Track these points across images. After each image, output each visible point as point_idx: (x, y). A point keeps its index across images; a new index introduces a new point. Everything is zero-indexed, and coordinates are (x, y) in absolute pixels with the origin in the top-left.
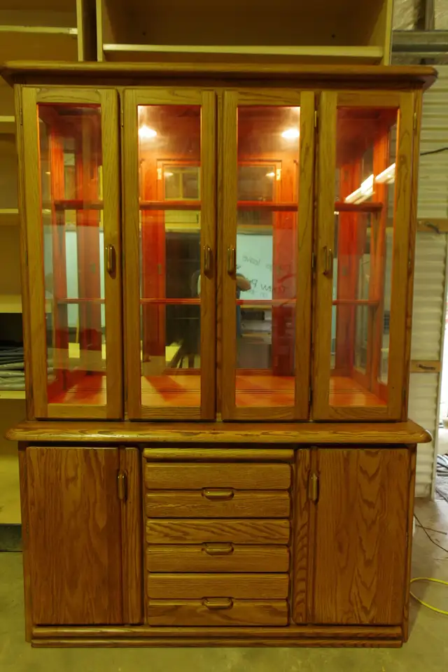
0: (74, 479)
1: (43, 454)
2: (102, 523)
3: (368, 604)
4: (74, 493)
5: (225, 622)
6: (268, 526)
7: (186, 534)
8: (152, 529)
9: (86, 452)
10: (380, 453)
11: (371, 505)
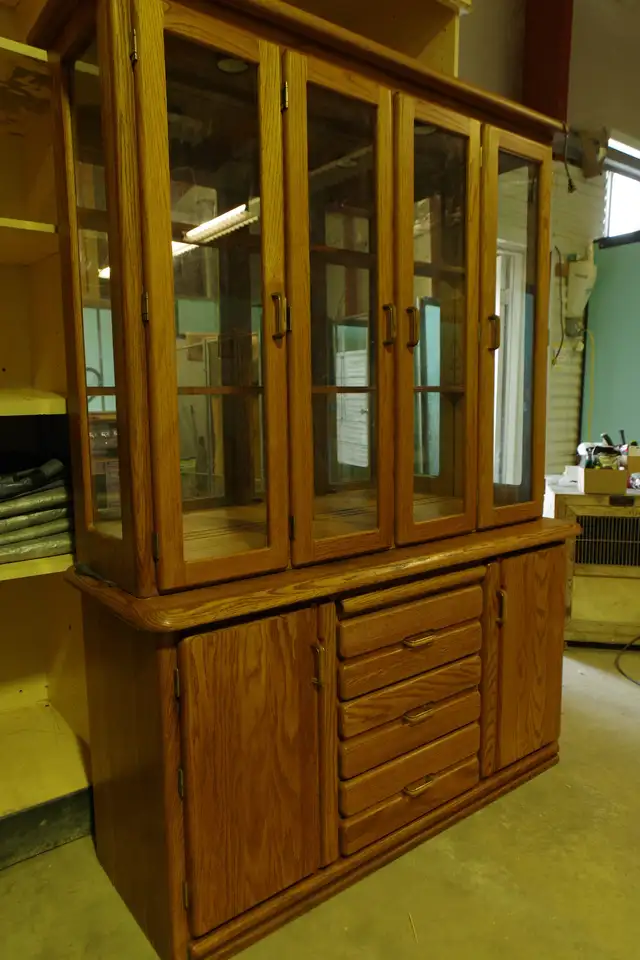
0: (257, 671)
1: (212, 643)
2: (292, 729)
3: (538, 728)
4: (255, 696)
5: (426, 808)
6: (465, 668)
7: (388, 708)
8: (352, 716)
9: (274, 625)
10: (548, 555)
11: (541, 612)
